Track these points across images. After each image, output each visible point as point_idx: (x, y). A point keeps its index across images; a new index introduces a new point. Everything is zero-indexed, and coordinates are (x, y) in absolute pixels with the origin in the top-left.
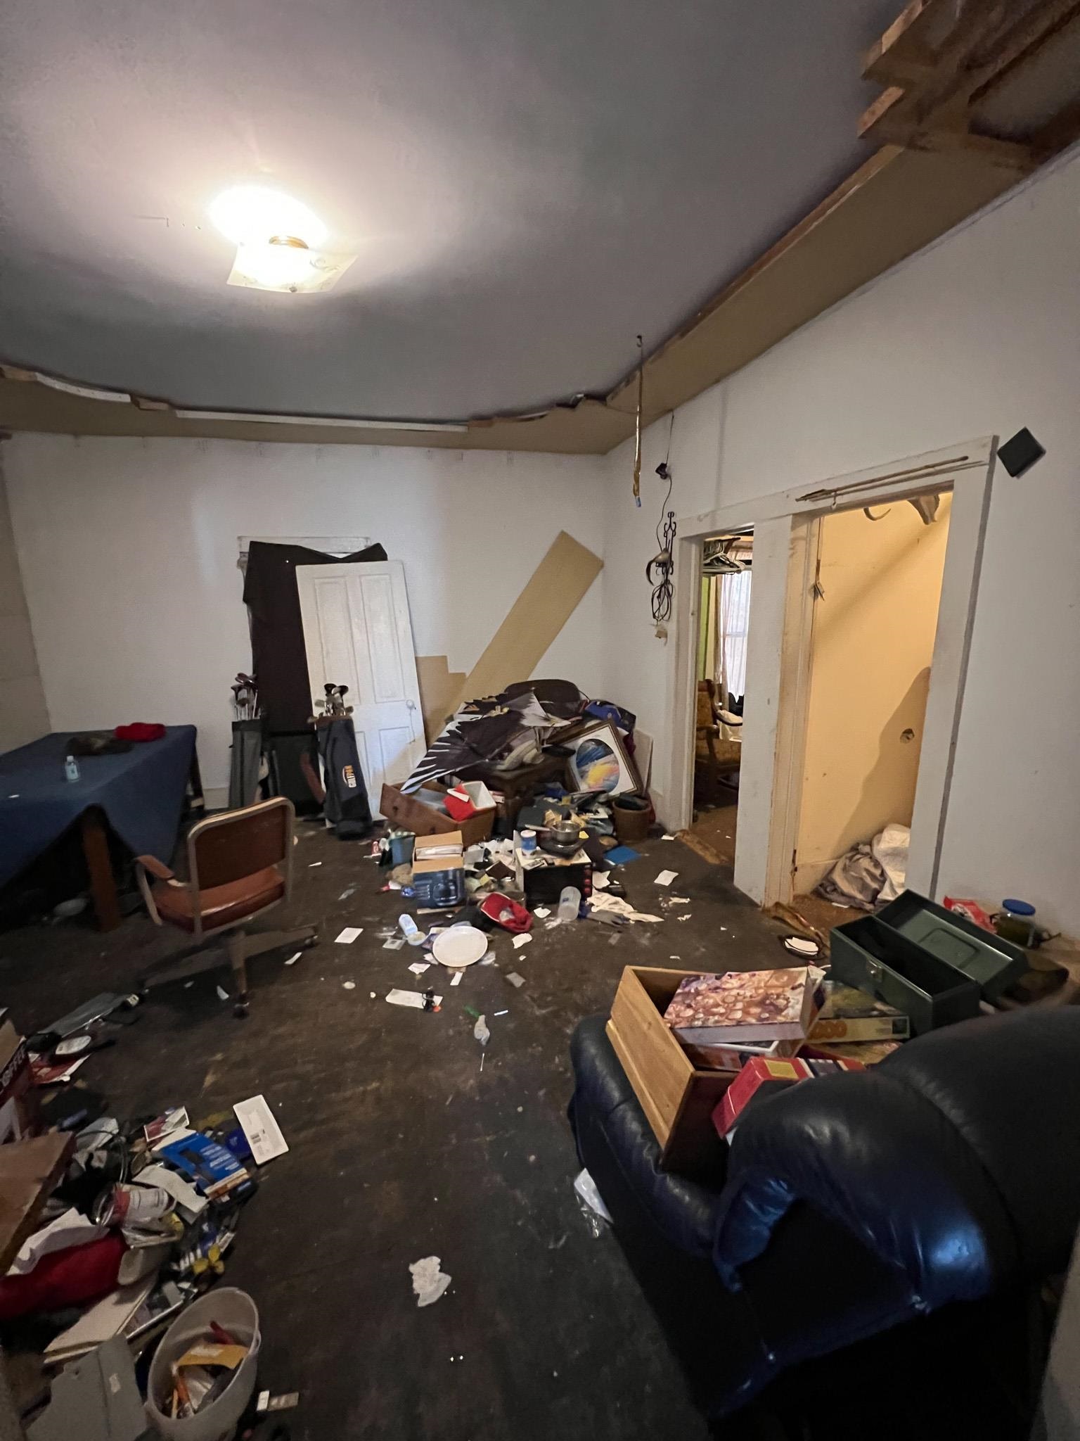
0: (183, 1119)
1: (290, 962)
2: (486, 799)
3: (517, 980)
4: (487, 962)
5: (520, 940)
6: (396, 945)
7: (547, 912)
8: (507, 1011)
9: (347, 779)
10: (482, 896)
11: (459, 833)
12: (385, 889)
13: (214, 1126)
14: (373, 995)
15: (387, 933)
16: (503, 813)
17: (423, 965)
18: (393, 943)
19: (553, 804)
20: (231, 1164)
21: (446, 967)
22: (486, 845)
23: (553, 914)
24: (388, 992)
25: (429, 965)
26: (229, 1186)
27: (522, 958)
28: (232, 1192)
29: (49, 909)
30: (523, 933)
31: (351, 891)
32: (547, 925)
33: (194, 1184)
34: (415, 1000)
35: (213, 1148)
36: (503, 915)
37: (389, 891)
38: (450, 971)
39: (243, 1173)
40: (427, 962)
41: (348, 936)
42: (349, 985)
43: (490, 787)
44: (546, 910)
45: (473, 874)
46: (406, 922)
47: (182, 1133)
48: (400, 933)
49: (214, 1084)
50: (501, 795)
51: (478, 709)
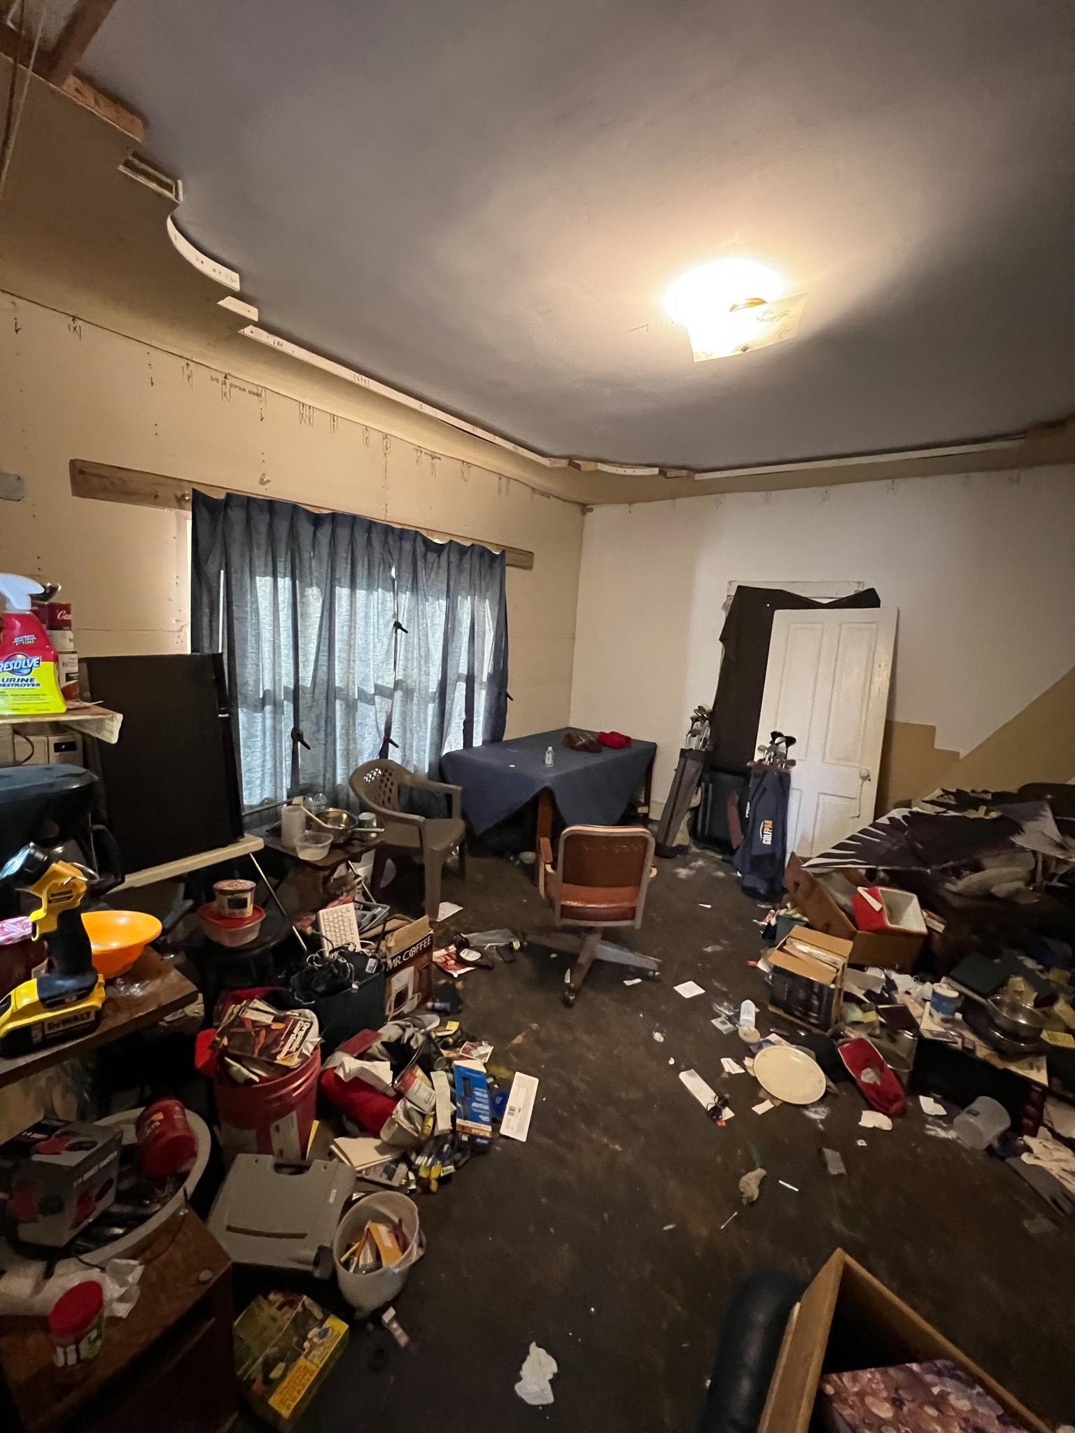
0: (485, 1055)
1: (628, 983)
2: (914, 919)
3: (835, 1164)
4: (811, 1114)
5: (872, 1119)
6: (725, 1027)
7: (940, 1110)
8: (797, 1190)
9: (763, 834)
10: (854, 1035)
11: (848, 945)
12: (752, 963)
13: (498, 1077)
14: (672, 1062)
15: (724, 1010)
16: (937, 945)
17: (738, 1066)
18: (723, 1023)
19: (1032, 971)
20: (485, 1115)
21: (761, 1087)
22: (894, 976)
23: (948, 1120)
24: (687, 1069)
25: (743, 1071)
26: (474, 1131)
27: (861, 1143)
28: (473, 1137)
29: (516, 854)
30: (884, 1114)
31: (718, 948)
32: (928, 1126)
33: (455, 1108)
34: (705, 1095)
35: (483, 1093)
36: (868, 1073)
37: (755, 968)
38: (761, 1095)
39: (486, 1130)
40: (743, 1067)
41: (689, 990)
42: (658, 1037)
43: (924, 905)
44: (940, 1107)
45: (859, 1002)
46: (749, 1011)
47: (477, 1065)
48: (735, 1019)
49: (519, 1045)
50: (942, 923)
51: (954, 803)
